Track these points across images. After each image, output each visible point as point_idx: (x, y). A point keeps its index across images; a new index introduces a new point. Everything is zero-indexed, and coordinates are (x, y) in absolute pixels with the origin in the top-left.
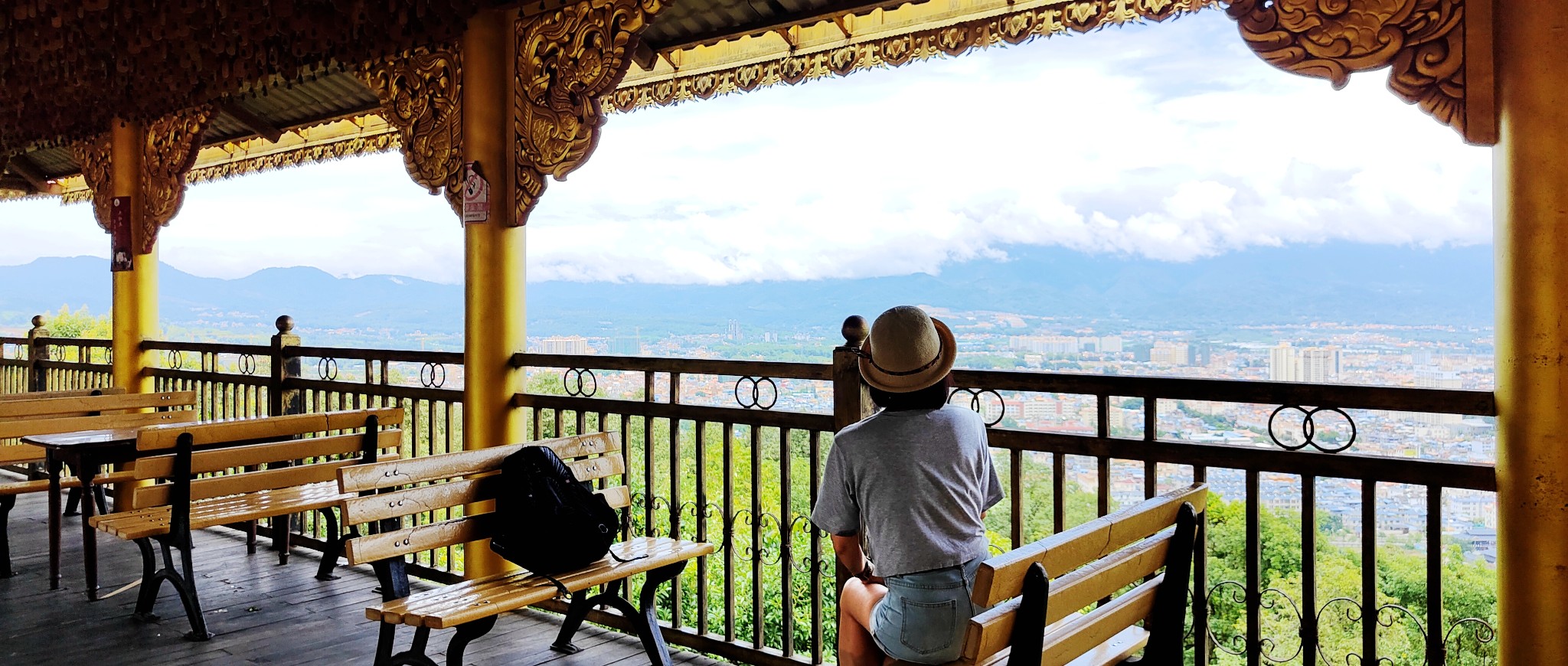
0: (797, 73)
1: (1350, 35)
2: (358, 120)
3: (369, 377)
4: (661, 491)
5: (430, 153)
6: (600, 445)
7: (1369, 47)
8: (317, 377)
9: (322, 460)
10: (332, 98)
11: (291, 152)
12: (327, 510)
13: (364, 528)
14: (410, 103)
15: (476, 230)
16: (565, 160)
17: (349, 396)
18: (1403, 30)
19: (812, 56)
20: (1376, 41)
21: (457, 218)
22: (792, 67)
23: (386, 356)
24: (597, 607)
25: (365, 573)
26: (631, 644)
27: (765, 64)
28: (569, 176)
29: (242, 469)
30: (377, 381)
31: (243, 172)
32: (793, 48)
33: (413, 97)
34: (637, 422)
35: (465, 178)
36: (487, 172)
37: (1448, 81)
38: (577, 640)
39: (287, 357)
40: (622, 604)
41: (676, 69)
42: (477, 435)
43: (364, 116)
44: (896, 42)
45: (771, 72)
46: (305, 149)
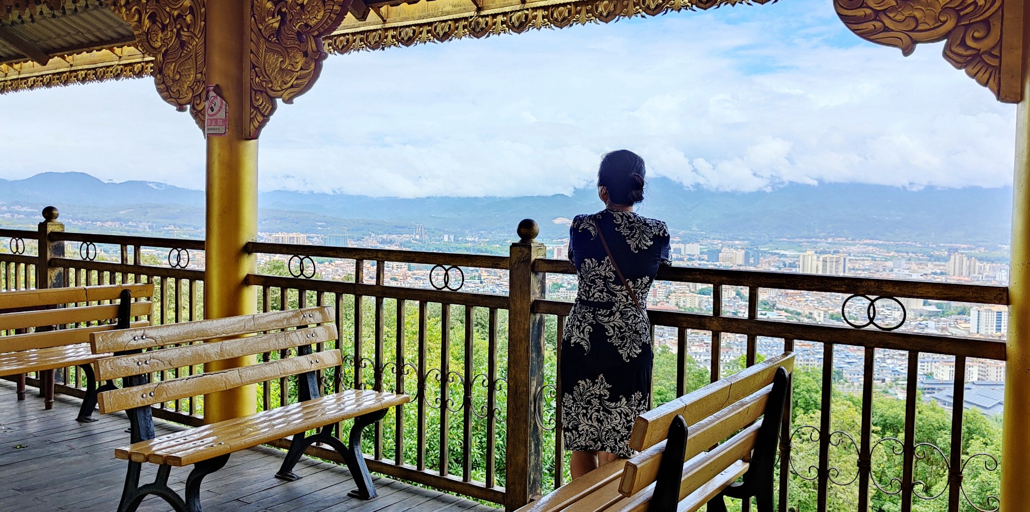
0: (482, 29)
1: (918, 14)
2: (118, 51)
3: (123, 258)
4: (368, 352)
5: (178, 77)
6: (318, 316)
7: (931, 23)
8: (78, 258)
9: (83, 326)
10: (93, 29)
11: (58, 74)
12: (85, 366)
13: (118, 382)
14: (160, 35)
15: (216, 141)
16: (292, 86)
17: (107, 274)
18: (958, 12)
19: (495, 16)
20: (937, 19)
21: (201, 131)
22: (478, 23)
23: (139, 242)
24: (314, 444)
25: (120, 416)
26: (342, 472)
27: (456, 21)
28: (295, 100)
29: (13, 332)
30: (131, 261)
31: (16, 89)
32: (479, 9)
33: (163, 30)
34: (349, 299)
35: (207, 98)
36: (226, 94)
37: (989, 53)
38: (297, 470)
39: (52, 241)
40: (335, 443)
41: (384, 21)
42: (215, 308)
43: (122, 47)
44: (561, 8)
45: (461, 27)
46: (71, 72)
